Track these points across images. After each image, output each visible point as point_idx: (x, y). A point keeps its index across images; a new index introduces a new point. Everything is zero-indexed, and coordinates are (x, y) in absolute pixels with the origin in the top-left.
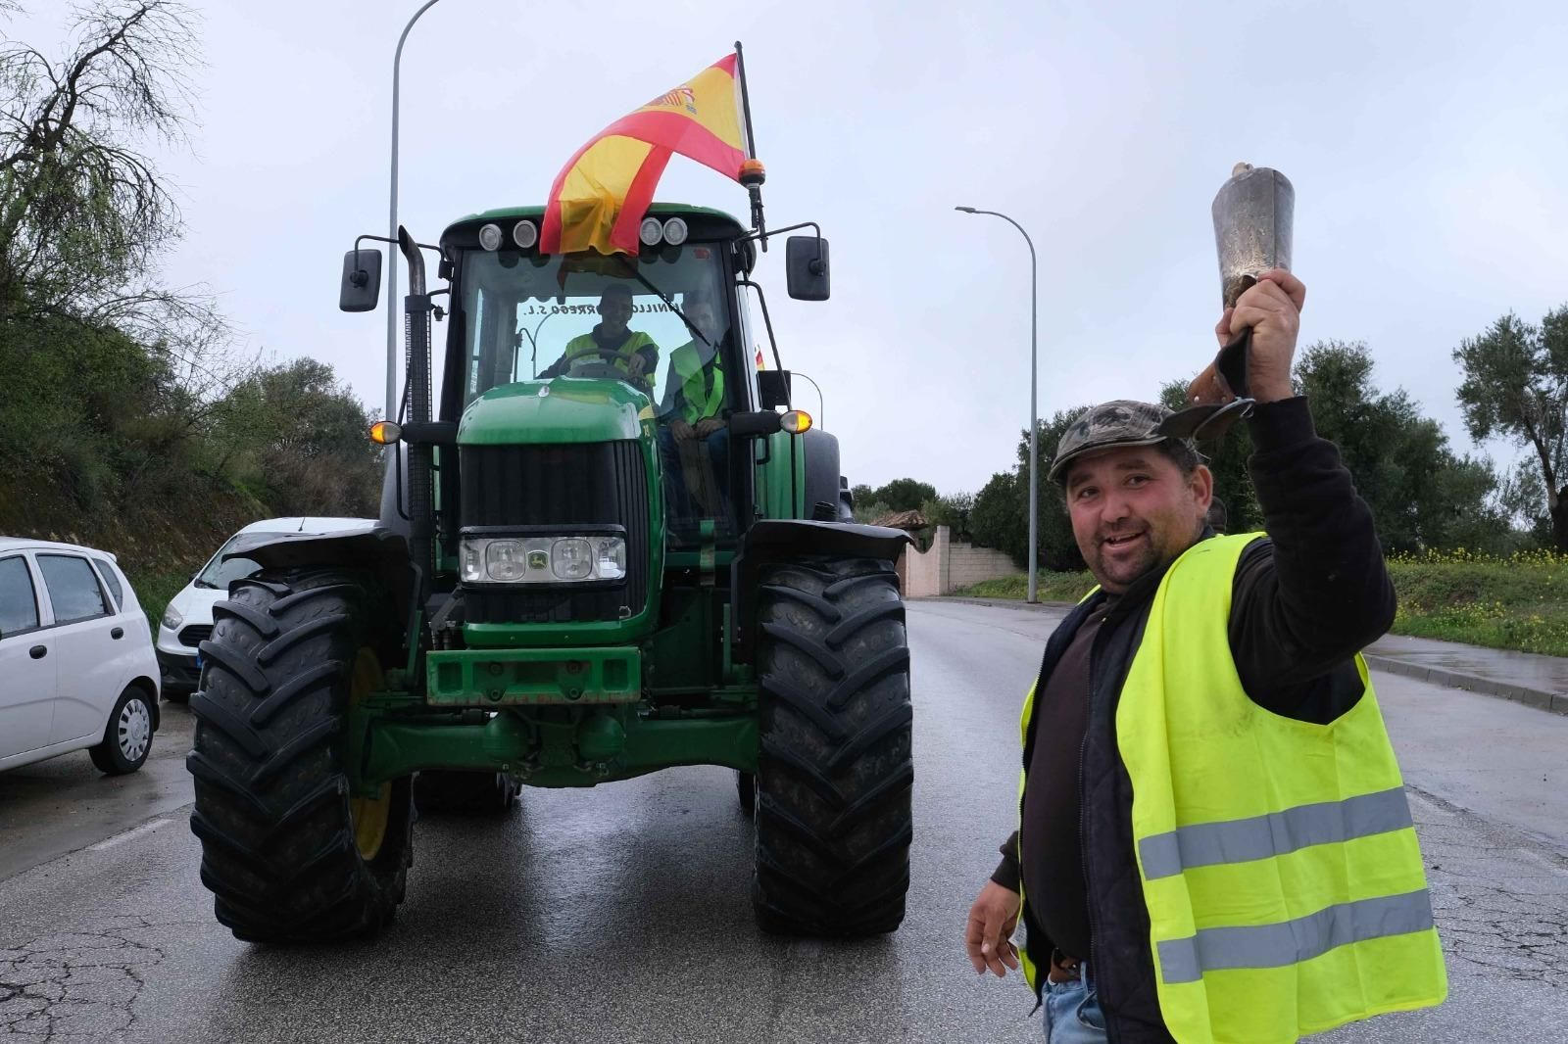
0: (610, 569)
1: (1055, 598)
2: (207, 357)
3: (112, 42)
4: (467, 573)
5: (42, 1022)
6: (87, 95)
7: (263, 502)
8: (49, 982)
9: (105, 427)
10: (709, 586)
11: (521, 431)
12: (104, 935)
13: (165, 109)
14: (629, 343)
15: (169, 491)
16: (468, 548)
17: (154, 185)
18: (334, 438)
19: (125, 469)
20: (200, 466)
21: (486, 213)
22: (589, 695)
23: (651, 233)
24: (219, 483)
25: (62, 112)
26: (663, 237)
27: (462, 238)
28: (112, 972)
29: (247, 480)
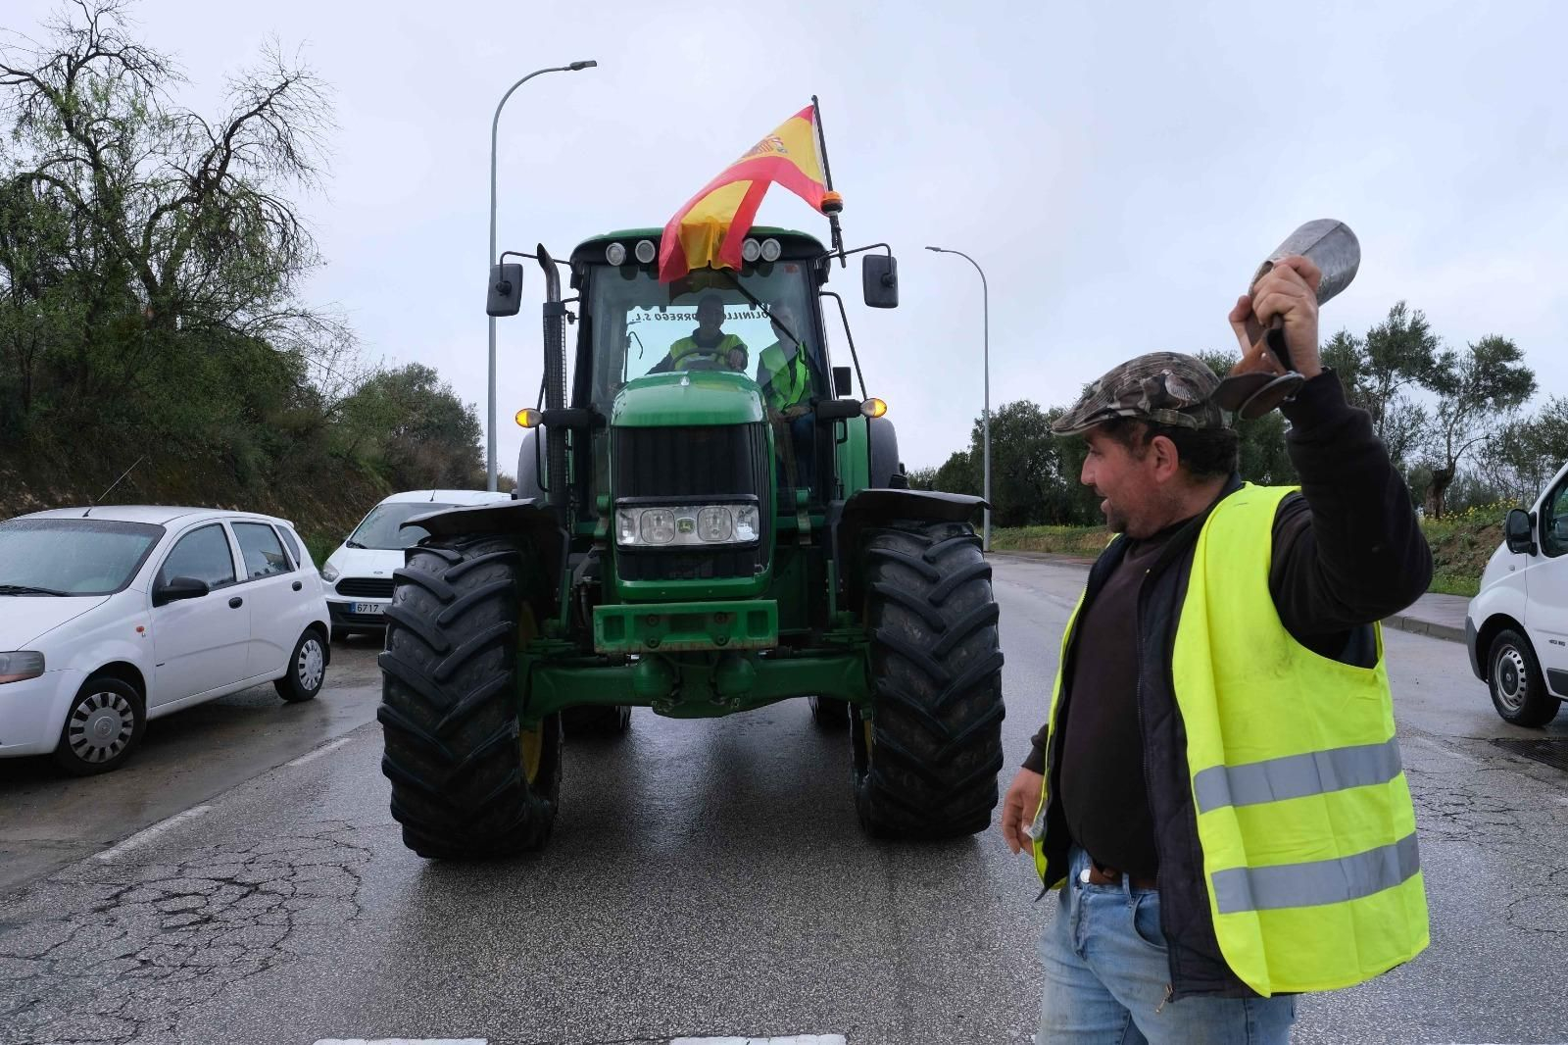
0: (746, 533)
1: (1003, 548)
2: (339, 363)
3: (261, 108)
4: (622, 537)
5: (281, 915)
6: (240, 151)
7: (384, 478)
8: (279, 880)
9: (258, 419)
10: (806, 545)
11: (671, 415)
12: (317, 838)
13: (304, 163)
14: (725, 342)
15: (310, 470)
16: (624, 516)
17: (296, 224)
18: (439, 427)
19: (275, 453)
20: (334, 450)
21: (611, 234)
22: (735, 642)
23: (751, 251)
24: (350, 463)
25: (219, 164)
26: (761, 255)
27: (590, 256)
28: (332, 870)
29: (374, 461)
